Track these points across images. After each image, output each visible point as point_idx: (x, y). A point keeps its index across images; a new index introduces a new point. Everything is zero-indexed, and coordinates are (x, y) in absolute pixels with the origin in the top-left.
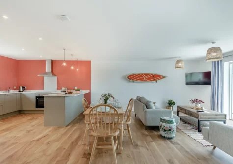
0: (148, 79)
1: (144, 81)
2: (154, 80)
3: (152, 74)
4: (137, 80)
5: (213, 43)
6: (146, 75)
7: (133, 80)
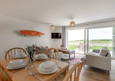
0: (35, 34)
1: (32, 35)
2: (38, 35)
3: (37, 32)
4: (27, 35)
5: (72, 19)
6: (34, 32)
7: (25, 34)
